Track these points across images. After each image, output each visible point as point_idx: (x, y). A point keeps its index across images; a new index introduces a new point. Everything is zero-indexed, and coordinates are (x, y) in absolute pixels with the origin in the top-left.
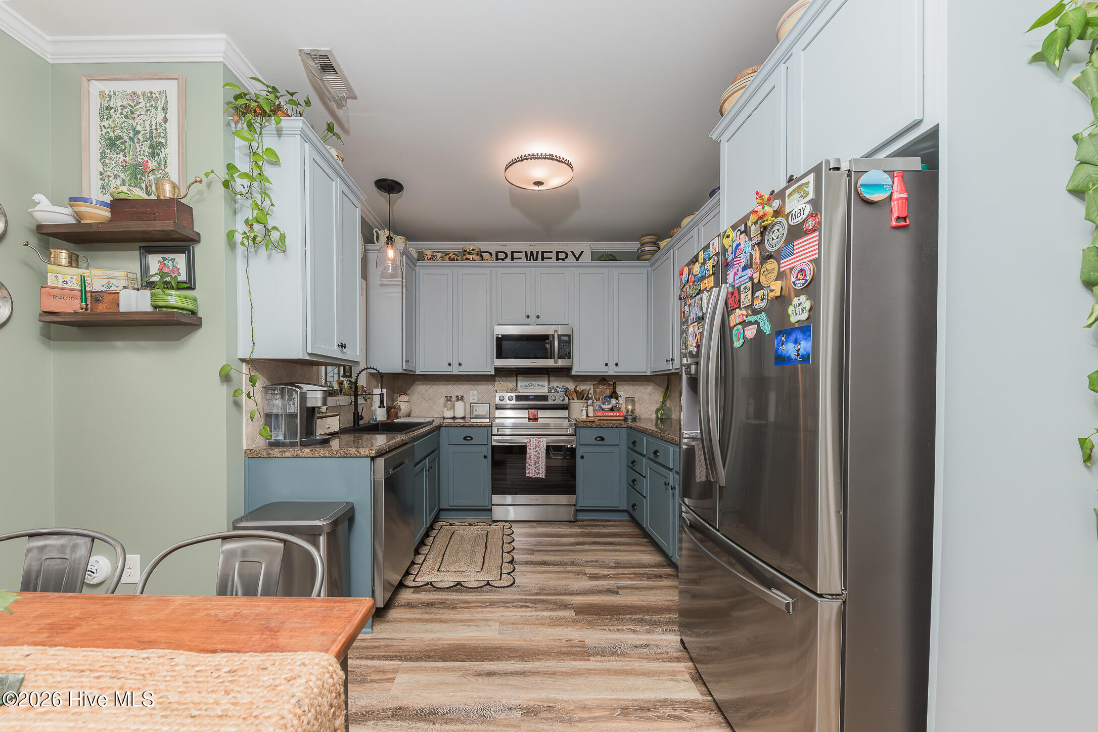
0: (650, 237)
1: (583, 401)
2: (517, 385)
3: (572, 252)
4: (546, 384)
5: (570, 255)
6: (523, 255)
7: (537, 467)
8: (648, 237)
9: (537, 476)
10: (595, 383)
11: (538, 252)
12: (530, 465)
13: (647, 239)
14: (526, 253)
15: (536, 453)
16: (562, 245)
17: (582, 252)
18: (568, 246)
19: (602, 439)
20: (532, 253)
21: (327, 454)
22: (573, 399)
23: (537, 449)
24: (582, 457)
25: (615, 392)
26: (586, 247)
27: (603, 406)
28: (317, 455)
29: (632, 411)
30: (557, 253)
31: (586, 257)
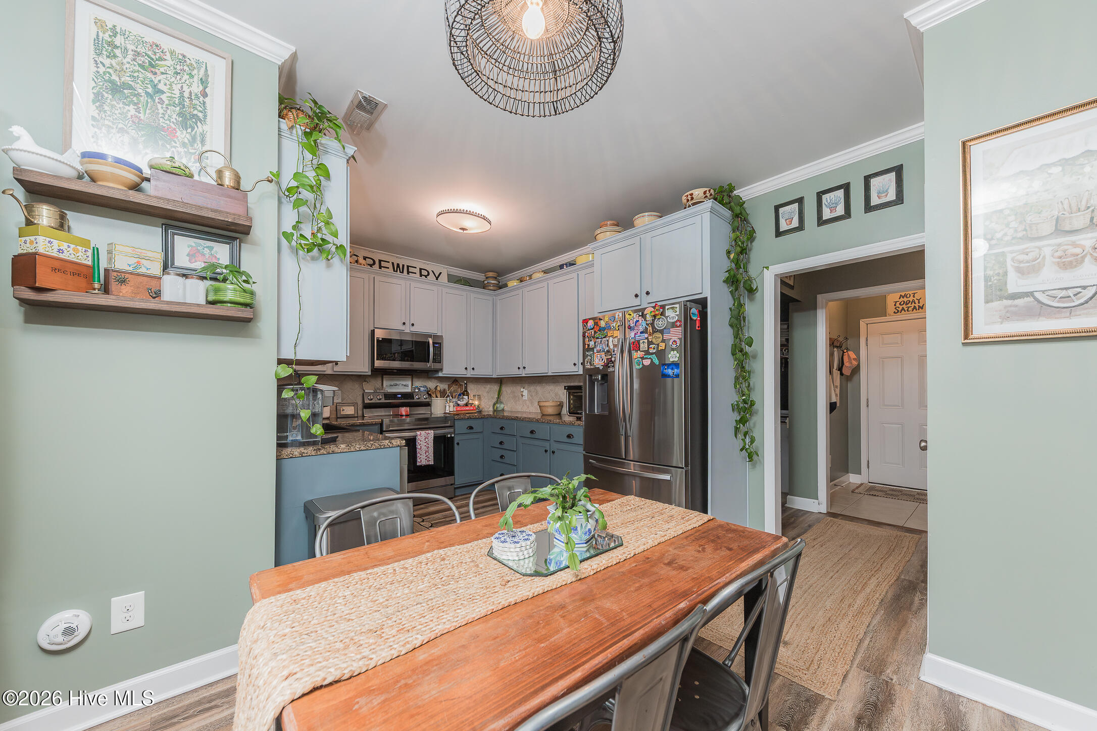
0: (493, 273)
1: (445, 398)
2: (382, 385)
3: (432, 271)
4: (409, 383)
5: (431, 273)
6: (390, 265)
7: (427, 456)
8: (491, 273)
9: (427, 463)
10: (449, 383)
11: (403, 266)
12: (421, 455)
13: (491, 274)
14: (393, 263)
15: (426, 444)
16: (424, 263)
17: (440, 273)
18: (430, 266)
19: (471, 428)
20: (398, 265)
21: (362, 448)
22: (437, 397)
23: (427, 440)
24: (458, 444)
25: (466, 391)
26: (445, 270)
27: (459, 402)
28: (352, 449)
29: (478, 406)
30: (421, 269)
31: (444, 278)
